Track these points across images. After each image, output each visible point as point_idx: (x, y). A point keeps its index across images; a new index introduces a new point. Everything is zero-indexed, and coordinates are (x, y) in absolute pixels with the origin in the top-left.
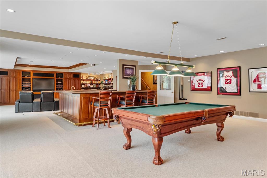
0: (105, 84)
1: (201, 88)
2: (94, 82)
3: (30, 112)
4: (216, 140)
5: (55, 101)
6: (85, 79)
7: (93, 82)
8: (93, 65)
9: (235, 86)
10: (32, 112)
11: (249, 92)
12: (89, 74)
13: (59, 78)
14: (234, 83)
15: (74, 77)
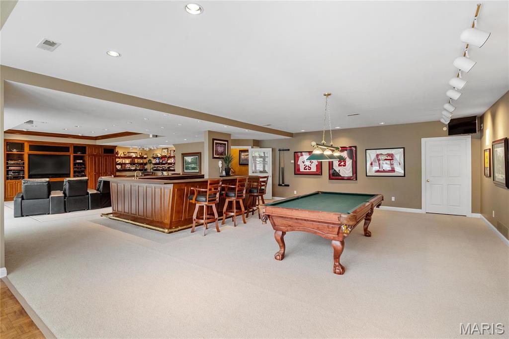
0: (155, 164)
1: (308, 170)
2: (136, 161)
3: (44, 214)
4: (362, 235)
5: (90, 194)
6: (122, 155)
7: (134, 161)
8: (153, 136)
9: (350, 169)
10: (49, 214)
11: (367, 176)
12: (131, 149)
13: (79, 154)
14: (349, 165)
15: (104, 153)
